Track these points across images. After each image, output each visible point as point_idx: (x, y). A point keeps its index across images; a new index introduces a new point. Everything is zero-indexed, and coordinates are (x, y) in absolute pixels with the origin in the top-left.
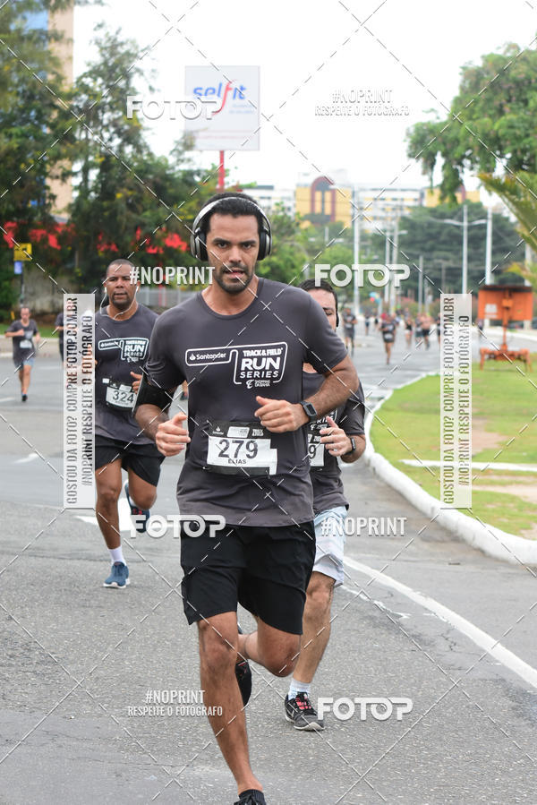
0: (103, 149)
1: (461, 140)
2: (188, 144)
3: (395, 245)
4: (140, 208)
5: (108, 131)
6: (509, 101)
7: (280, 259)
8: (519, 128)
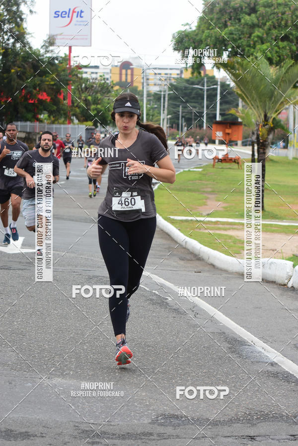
0: (4, 45)
1: (203, 40)
2: (51, 42)
3: (167, 99)
4: (25, 78)
5: (7, 35)
6: (230, 19)
7: (102, 106)
8: (236, 34)
